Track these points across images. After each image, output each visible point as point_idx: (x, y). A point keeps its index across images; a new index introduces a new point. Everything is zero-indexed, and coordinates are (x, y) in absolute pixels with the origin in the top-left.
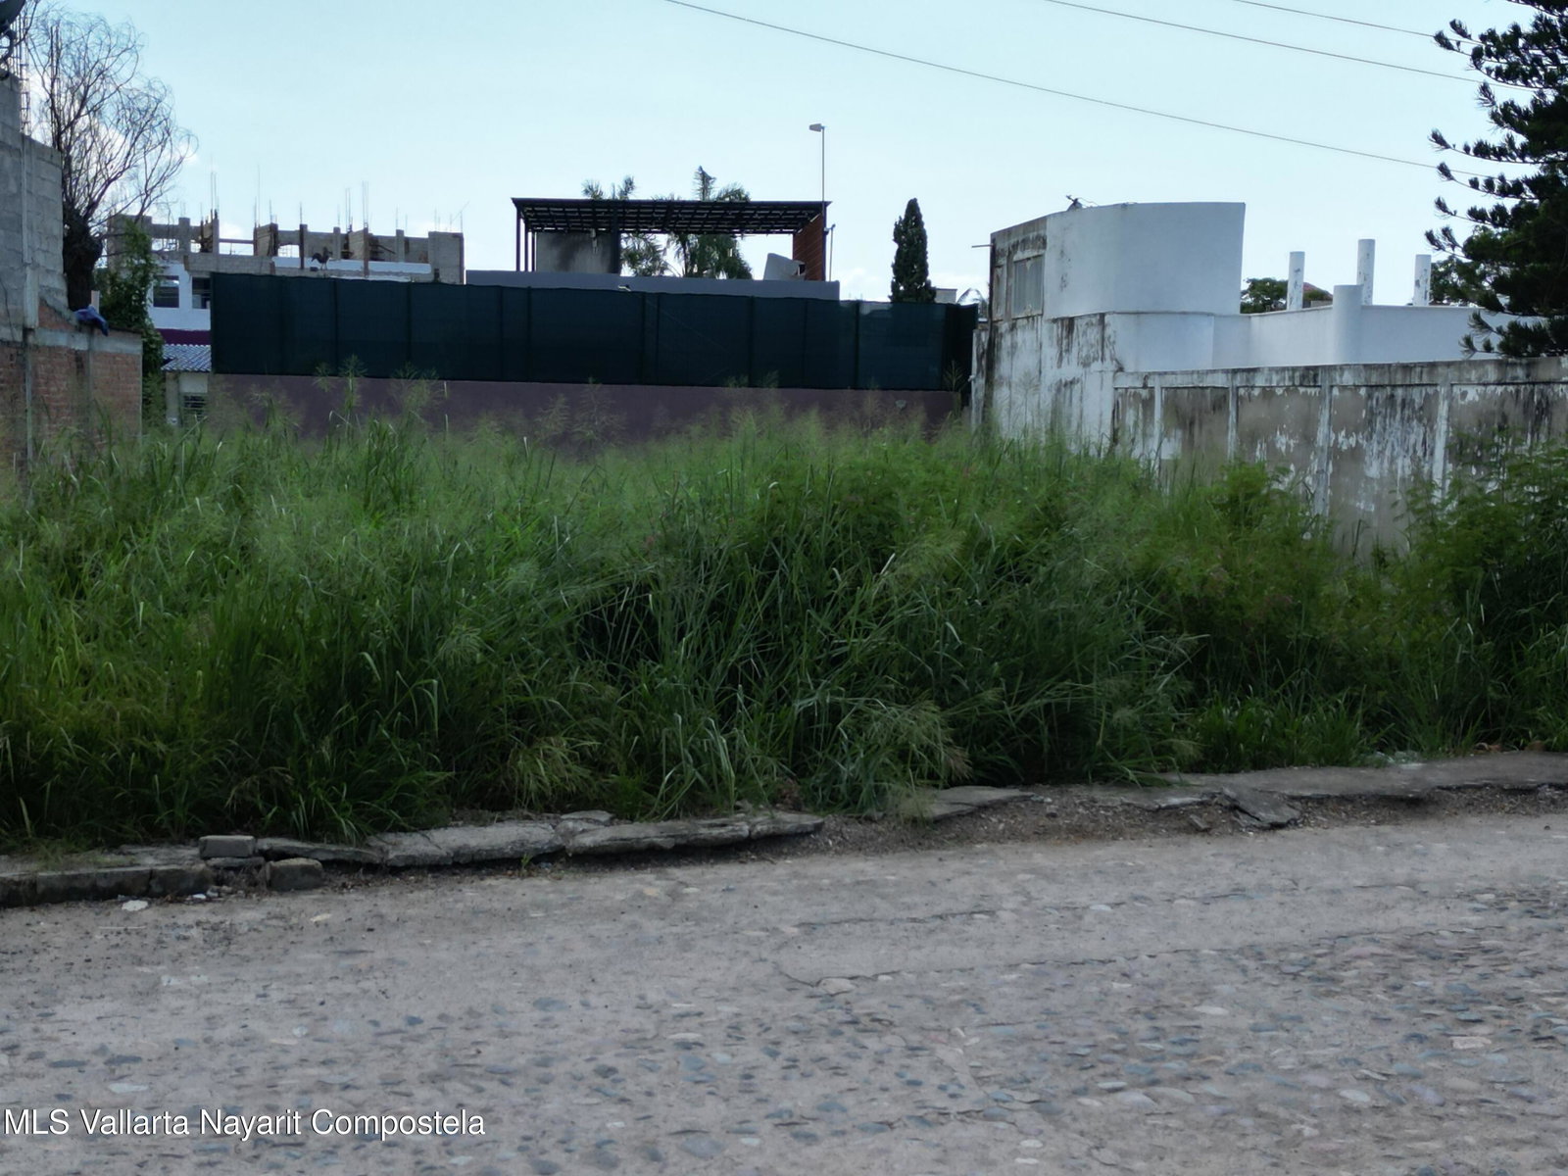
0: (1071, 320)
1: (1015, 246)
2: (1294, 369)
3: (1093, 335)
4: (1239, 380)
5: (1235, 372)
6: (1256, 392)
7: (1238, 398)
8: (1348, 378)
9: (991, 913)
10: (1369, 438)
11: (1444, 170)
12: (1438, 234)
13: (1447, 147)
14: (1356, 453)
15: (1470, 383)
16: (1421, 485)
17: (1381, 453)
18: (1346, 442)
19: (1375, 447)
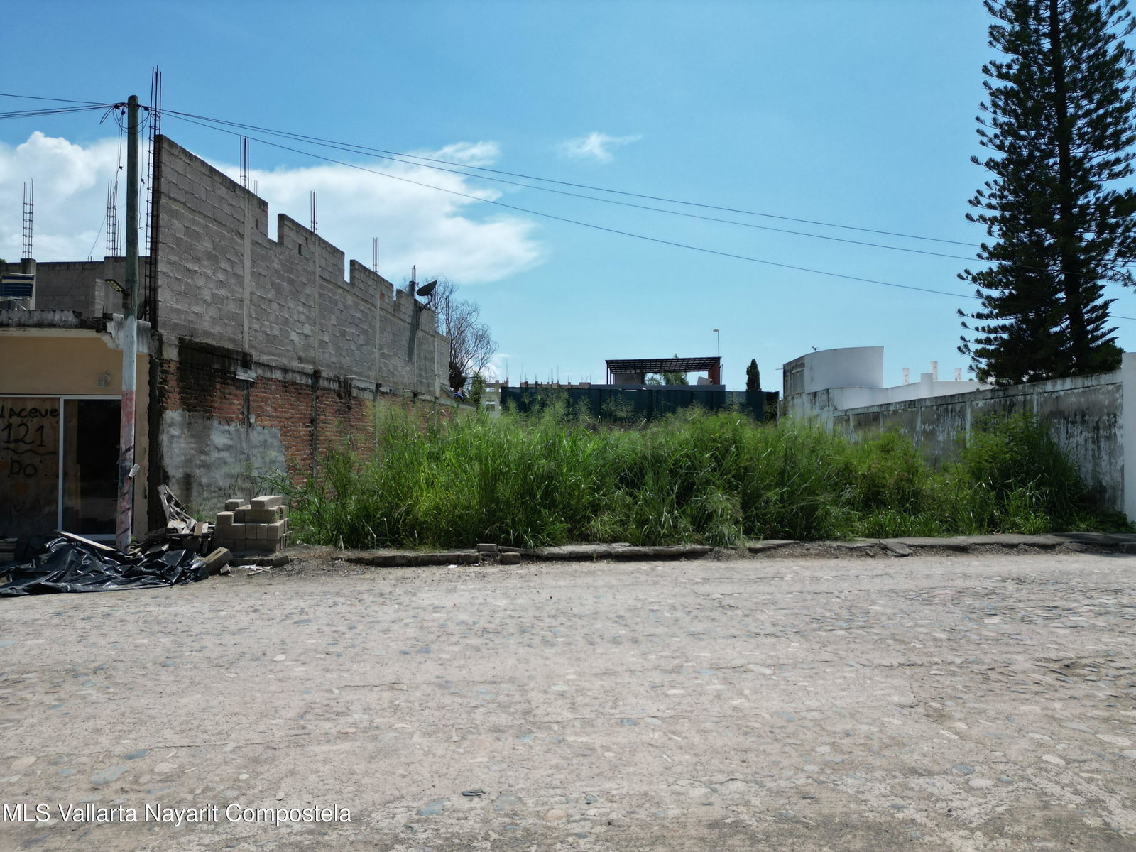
0: (816, 393)
1: (793, 368)
2: (906, 402)
3: (825, 397)
4: (883, 409)
5: (882, 405)
6: (891, 412)
7: (884, 415)
8: (928, 403)
9: (782, 578)
10: (938, 426)
11: (964, 324)
12: (962, 347)
13: (964, 315)
14: (933, 432)
15: (978, 399)
16: (961, 443)
17: (943, 431)
18: (928, 428)
19: (941, 429)
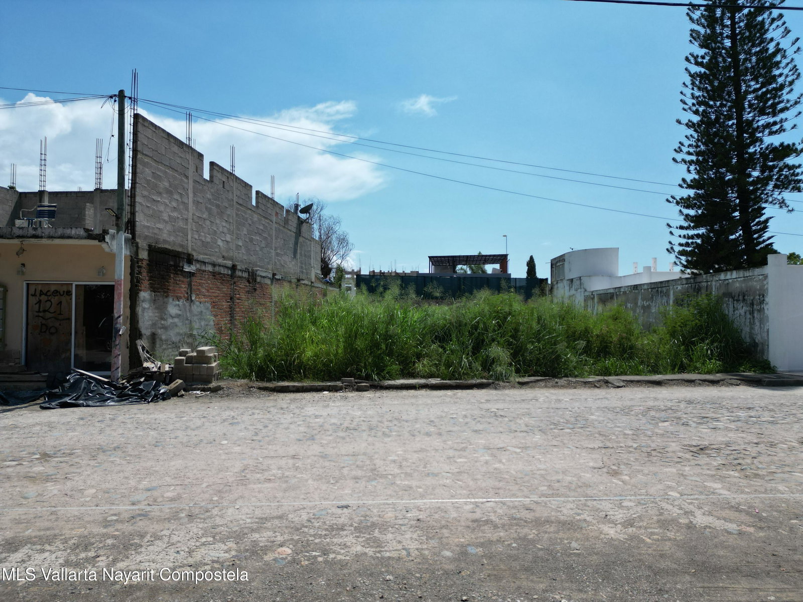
0: (572, 279)
1: (557, 262)
2: (631, 286)
3: (578, 282)
4: (617, 290)
5: (616, 288)
6: (622, 293)
7: (617, 295)
8: (646, 287)
10: (652, 302)
11: (671, 233)
12: (669, 249)
13: (671, 227)
14: (649, 307)
15: (678, 285)
16: (667, 312)
17: (655, 306)
18: (646, 304)
19: (654, 304)
